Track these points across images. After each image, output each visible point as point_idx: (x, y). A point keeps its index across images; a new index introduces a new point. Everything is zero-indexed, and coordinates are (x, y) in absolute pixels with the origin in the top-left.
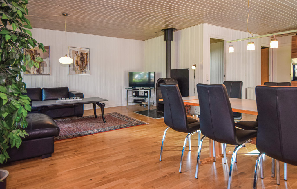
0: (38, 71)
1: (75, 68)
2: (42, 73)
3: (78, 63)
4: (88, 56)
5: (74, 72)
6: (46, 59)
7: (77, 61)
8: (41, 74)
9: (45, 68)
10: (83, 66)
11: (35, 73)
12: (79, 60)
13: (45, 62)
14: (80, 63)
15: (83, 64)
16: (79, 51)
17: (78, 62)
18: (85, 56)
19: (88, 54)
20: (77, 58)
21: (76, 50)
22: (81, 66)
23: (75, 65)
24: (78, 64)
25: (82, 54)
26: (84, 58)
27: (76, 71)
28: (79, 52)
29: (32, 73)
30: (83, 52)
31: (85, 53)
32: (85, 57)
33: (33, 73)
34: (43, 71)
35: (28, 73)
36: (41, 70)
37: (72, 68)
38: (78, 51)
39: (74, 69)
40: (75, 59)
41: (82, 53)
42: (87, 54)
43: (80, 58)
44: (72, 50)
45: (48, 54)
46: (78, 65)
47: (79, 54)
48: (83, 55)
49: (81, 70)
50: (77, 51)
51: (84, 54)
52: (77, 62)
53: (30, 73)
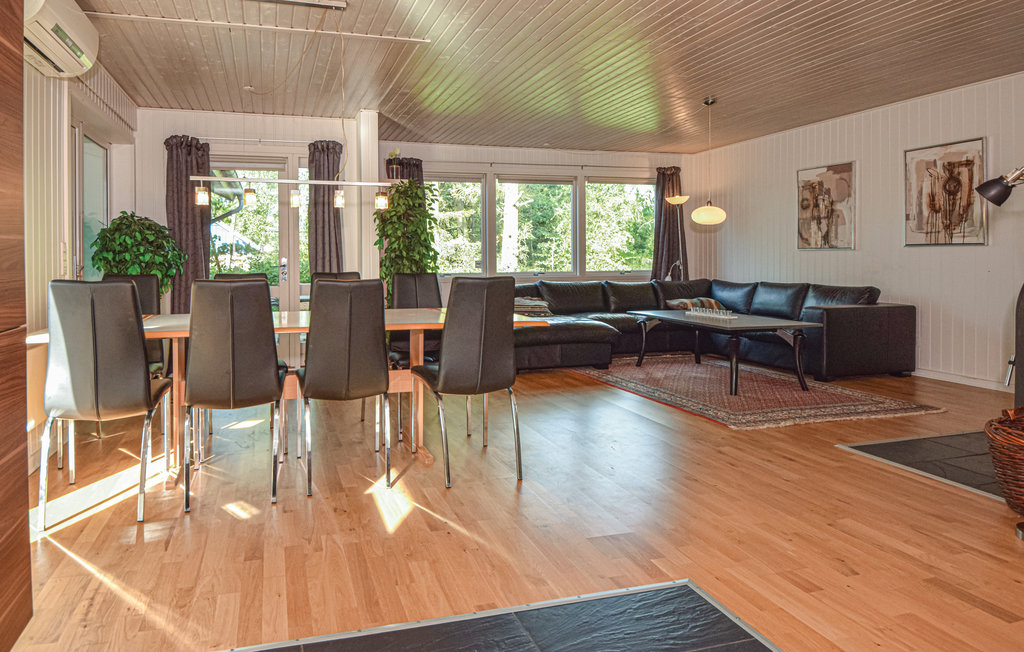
0: (826, 238)
1: (925, 221)
2: (833, 243)
3: (936, 202)
4: (976, 169)
5: (922, 238)
6: (844, 203)
7: (932, 197)
8: (832, 247)
9: (840, 228)
10: (956, 213)
11: (819, 243)
12: (939, 190)
13: (841, 211)
14: (942, 203)
15: (954, 204)
16: (940, 159)
17: (936, 199)
18: (964, 171)
19: (977, 162)
20: (933, 185)
21: (929, 156)
22: (948, 214)
23: (926, 212)
24: (937, 206)
25: (950, 167)
26: (959, 183)
27: (927, 233)
28: (939, 164)
29: (813, 245)
30: (955, 159)
31: (964, 159)
32: (964, 178)
33: (816, 243)
34: (836, 238)
35: (806, 245)
36: (832, 235)
37: (913, 223)
38: (935, 161)
39: (920, 228)
40: (926, 190)
41: (950, 164)
42: (969, 163)
43: (942, 183)
44: (916, 160)
45: (849, 186)
46: (937, 212)
47: (940, 169)
48: (956, 171)
49: (947, 227)
50: (932, 159)
51: (961, 164)
52: (933, 200)
53: (809, 244)
